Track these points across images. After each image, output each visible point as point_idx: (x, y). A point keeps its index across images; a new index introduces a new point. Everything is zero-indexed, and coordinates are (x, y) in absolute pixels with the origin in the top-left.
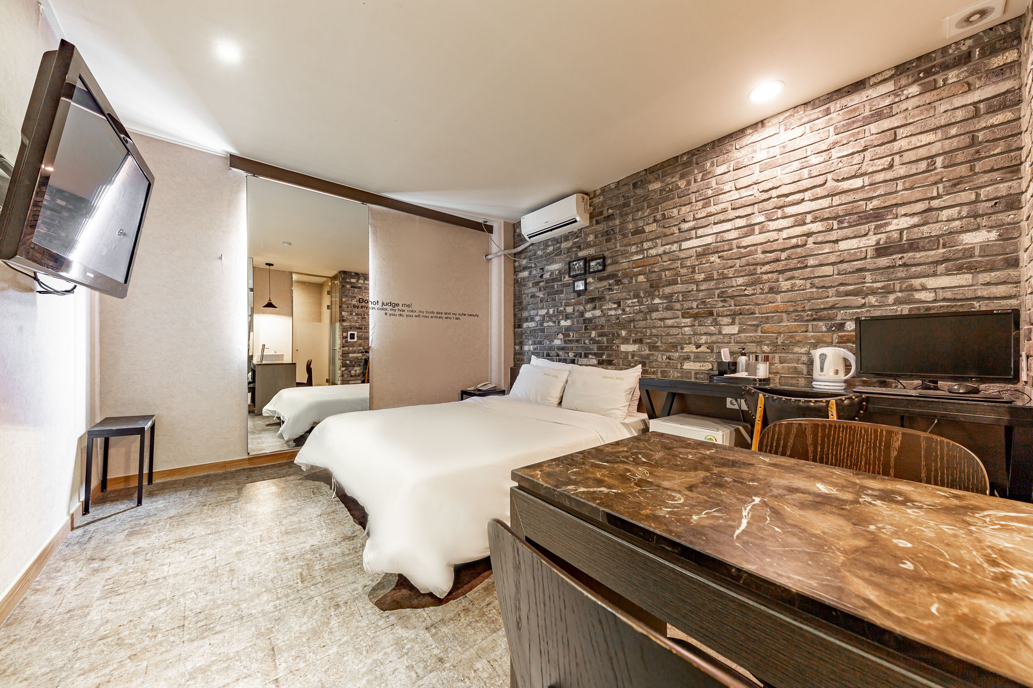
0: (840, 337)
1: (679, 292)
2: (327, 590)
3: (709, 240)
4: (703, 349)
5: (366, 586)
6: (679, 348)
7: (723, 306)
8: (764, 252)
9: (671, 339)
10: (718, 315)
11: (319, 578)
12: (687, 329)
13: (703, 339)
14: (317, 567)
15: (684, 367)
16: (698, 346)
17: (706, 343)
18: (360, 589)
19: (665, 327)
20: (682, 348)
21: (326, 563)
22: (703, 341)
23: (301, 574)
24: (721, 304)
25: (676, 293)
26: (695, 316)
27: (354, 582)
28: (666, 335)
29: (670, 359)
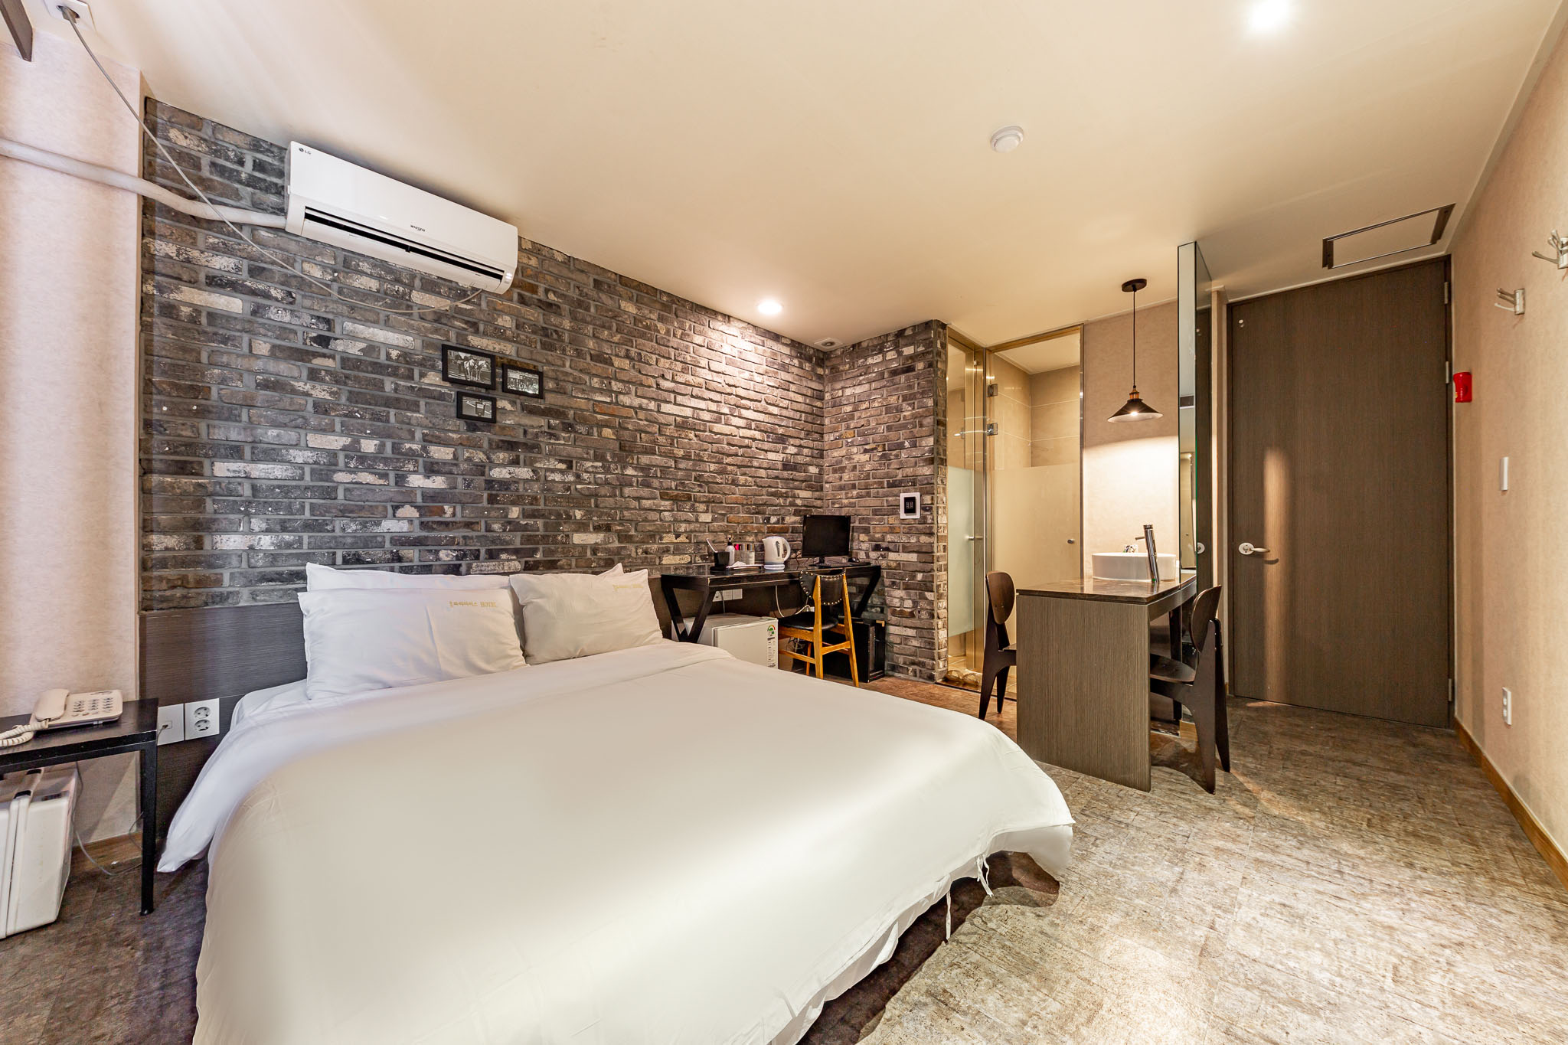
0: (768, 528)
1: (658, 466)
2: (1081, 957)
3: (688, 412)
4: (682, 539)
5: (1039, 916)
6: (657, 537)
7: (699, 492)
8: (728, 444)
9: (650, 525)
10: (695, 501)
11: (1072, 986)
12: (666, 514)
13: (683, 527)
14: (1055, 1007)
15: (664, 562)
16: (678, 536)
17: (686, 532)
18: (1051, 917)
19: (641, 509)
20: (661, 538)
21: (1035, 999)
22: (682, 530)
23: (1090, 1020)
24: (698, 489)
25: (654, 466)
26: (675, 499)
27: (1042, 933)
28: (643, 521)
29: (646, 553)
